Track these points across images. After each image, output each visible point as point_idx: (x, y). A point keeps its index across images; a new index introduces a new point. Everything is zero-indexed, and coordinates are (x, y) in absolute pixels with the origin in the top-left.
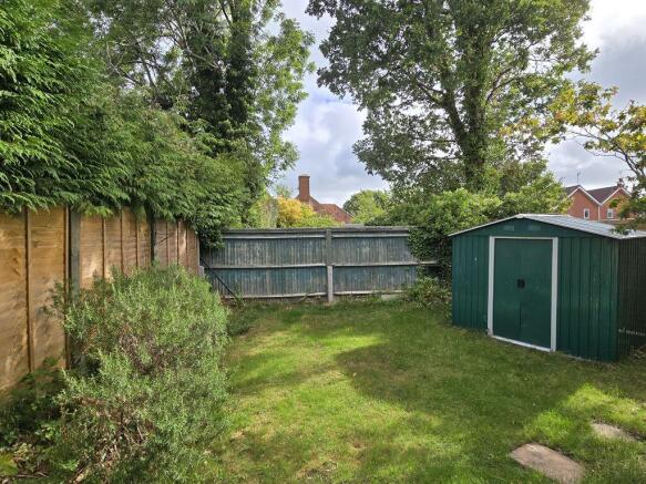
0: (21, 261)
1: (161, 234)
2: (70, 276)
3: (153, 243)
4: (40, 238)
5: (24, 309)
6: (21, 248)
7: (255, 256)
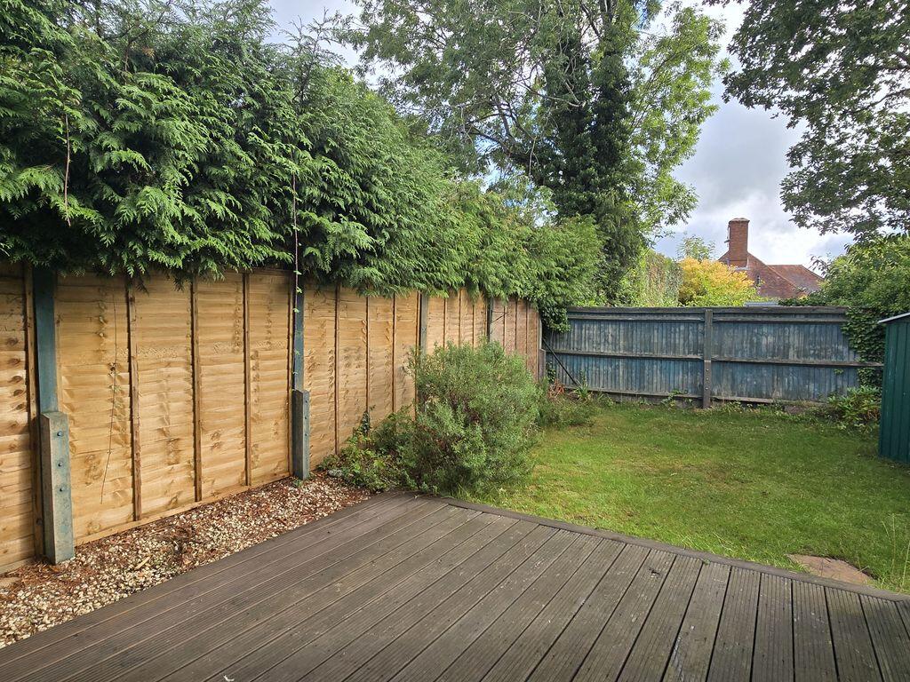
0: (391, 330)
1: (497, 313)
2: (420, 344)
3: (489, 321)
4: (402, 314)
5: (391, 366)
6: (390, 321)
7: (606, 341)
